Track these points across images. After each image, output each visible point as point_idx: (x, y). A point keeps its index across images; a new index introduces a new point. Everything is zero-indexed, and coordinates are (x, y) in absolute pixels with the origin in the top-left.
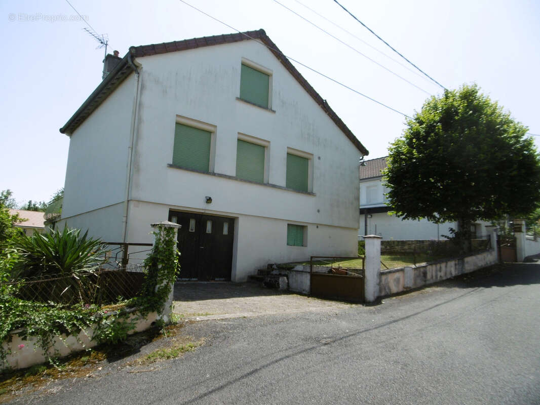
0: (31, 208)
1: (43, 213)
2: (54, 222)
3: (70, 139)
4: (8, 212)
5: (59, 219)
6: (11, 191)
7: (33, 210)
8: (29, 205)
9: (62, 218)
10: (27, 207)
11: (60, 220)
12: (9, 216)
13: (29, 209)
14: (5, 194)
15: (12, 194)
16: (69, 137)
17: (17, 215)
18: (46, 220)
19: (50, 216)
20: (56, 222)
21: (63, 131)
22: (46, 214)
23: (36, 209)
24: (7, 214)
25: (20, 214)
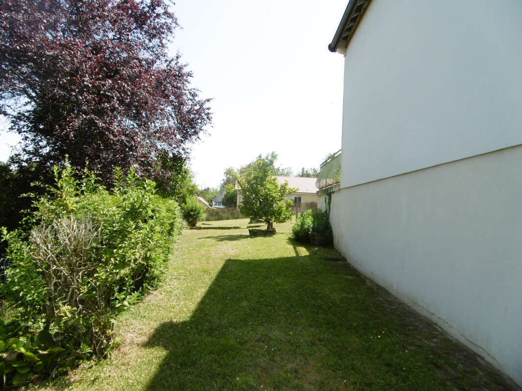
0: (305, 175)
1: (315, 179)
2: (330, 193)
3: (344, 58)
4: (276, 181)
5: (337, 189)
6: (276, 153)
7: (306, 177)
8: (303, 172)
9: (341, 188)
10: (301, 174)
11: (340, 190)
12: (276, 187)
13: (303, 176)
14: (270, 158)
15: (278, 157)
16: (343, 55)
17: (286, 184)
18: (318, 190)
19: (323, 183)
20: (333, 192)
21: (332, 48)
22: (318, 181)
23: (308, 176)
24: (274, 184)
25: (289, 183)
